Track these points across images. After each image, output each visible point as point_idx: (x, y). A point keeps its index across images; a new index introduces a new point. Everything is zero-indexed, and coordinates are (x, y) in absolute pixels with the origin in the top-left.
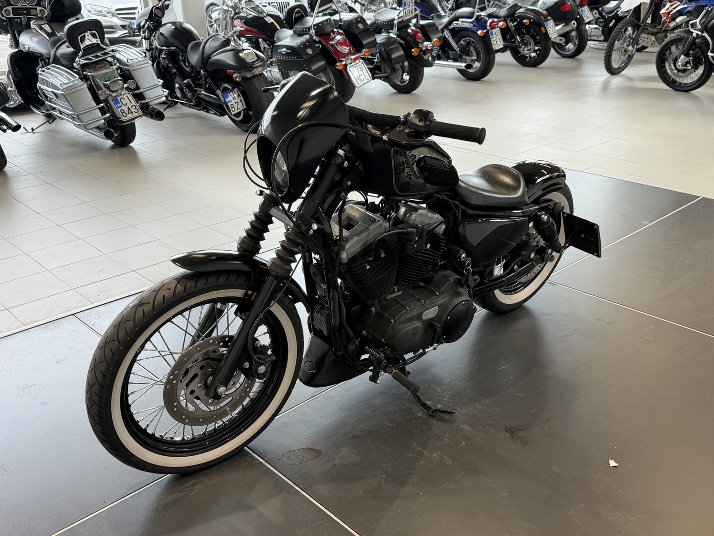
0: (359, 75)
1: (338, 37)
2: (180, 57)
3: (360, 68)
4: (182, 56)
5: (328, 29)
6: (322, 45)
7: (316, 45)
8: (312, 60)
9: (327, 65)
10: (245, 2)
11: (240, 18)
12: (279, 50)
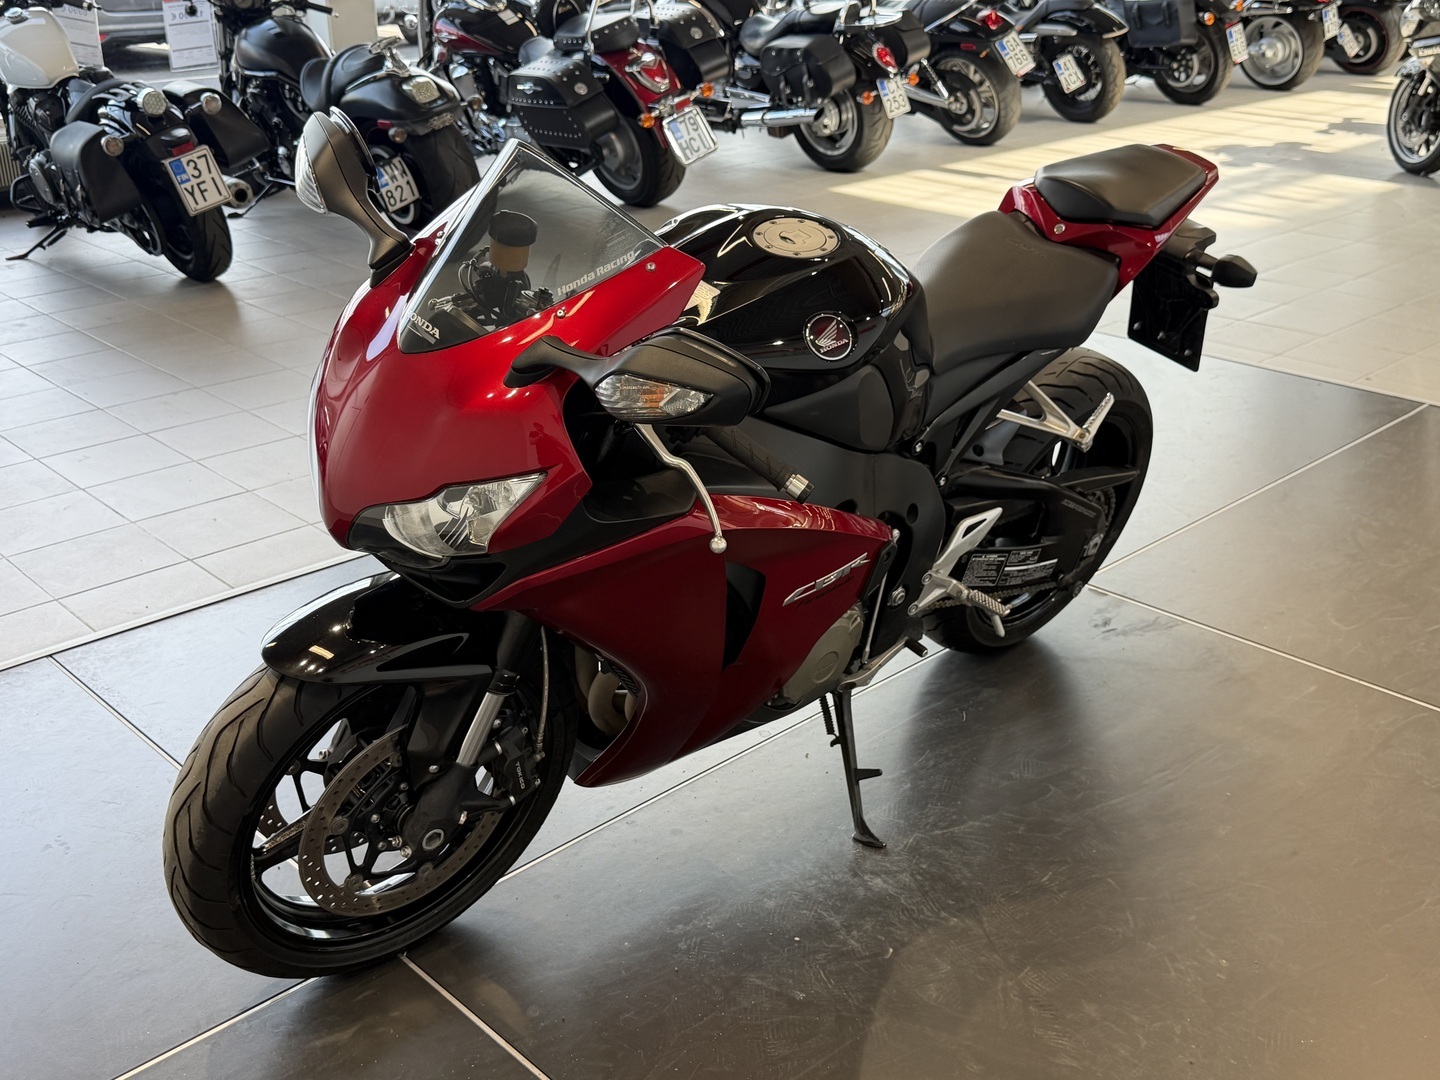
0: (691, 139)
2: (287, 92)
3: (692, 125)
4: (290, 90)
5: (624, 40)
6: (611, 74)
7: (596, 75)
8: (586, 105)
9: (620, 116)
11: (449, 15)
12: (520, 87)
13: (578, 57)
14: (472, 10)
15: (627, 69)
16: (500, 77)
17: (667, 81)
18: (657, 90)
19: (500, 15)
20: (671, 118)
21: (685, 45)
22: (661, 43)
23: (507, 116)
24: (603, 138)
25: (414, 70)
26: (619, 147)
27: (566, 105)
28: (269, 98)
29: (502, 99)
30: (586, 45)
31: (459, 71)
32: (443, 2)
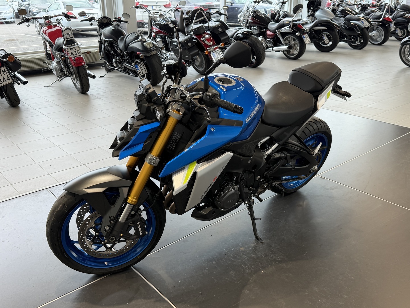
1: (207, 36)
2: (115, 45)
3: (218, 54)
5: (201, 32)
6: (197, 40)
7: (193, 41)
8: (190, 49)
9: (199, 51)
10: (159, 16)
11: (156, 25)
12: (173, 44)
14: (162, 24)
15: (202, 39)
19: (169, 25)
20: (213, 52)
22: (211, 32)
23: (170, 51)
24: (195, 57)
26: (199, 60)
27: (185, 48)
28: (110, 46)
29: (169, 47)
30: (191, 33)
31: (158, 39)
32: (155, 21)
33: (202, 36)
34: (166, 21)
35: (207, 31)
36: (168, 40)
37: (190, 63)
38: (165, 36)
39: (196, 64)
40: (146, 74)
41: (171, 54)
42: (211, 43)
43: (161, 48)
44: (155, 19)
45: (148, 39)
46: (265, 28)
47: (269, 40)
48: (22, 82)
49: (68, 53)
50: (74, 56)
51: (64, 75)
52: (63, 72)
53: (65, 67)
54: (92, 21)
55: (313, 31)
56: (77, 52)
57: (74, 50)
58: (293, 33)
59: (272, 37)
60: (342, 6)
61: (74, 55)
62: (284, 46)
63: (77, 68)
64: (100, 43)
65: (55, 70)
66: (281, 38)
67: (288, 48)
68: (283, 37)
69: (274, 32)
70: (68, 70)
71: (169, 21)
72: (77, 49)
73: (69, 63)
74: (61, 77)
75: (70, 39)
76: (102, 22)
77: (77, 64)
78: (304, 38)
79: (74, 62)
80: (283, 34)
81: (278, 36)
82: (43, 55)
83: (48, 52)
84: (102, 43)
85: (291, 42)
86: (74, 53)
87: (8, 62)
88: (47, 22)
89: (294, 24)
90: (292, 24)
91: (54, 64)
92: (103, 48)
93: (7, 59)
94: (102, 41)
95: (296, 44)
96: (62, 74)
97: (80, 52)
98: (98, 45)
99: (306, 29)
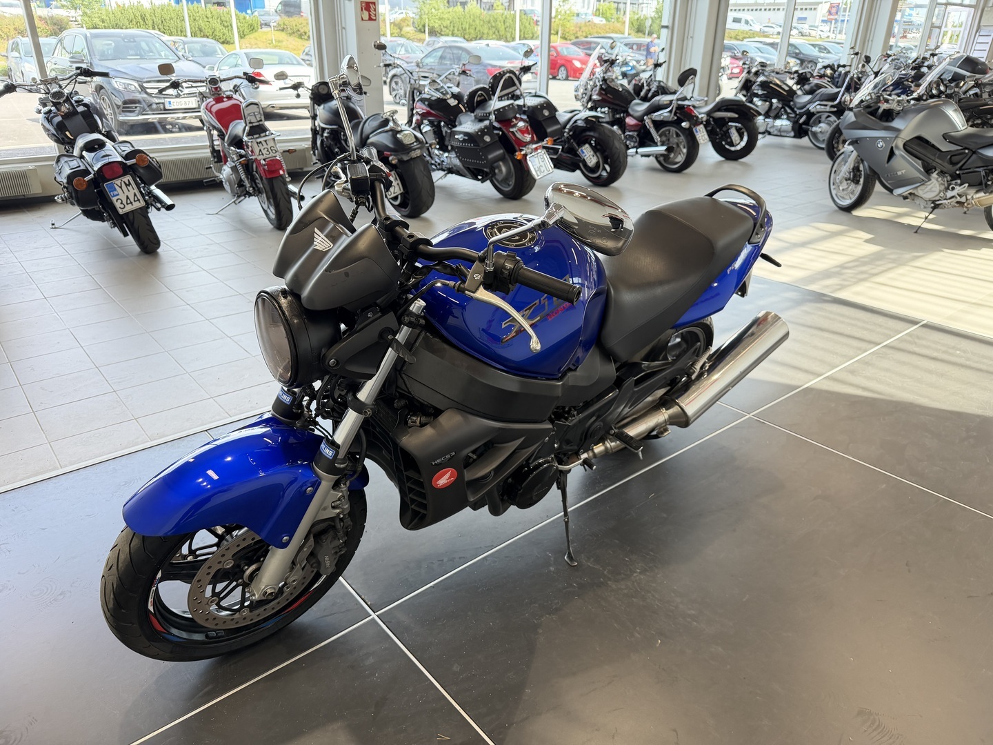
0: (541, 166)
1: (521, 124)
3: (542, 159)
5: (511, 115)
6: (503, 132)
7: (495, 132)
8: (490, 147)
9: (506, 154)
10: (430, 83)
11: (423, 100)
12: (456, 137)
13: (487, 123)
14: (433, 98)
15: (511, 130)
16: (446, 132)
17: (530, 136)
18: (525, 141)
19: (448, 101)
20: (531, 155)
21: (540, 118)
22: (528, 117)
23: (449, 152)
24: (496, 164)
25: (404, 127)
26: (504, 169)
27: (479, 146)
28: (333, 139)
29: (446, 143)
30: (491, 117)
31: (426, 128)
32: (420, 93)
33: (512, 124)
34: (442, 93)
35: (520, 115)
36: (445, 130)
37: (486, 176)
38: (439, 122)
39: (497, 177)
40: (401, 194)
41: (450, 157)
42: (528, 138)
43: (431, 145)
44: (421, 89)
45: (407, 128)
46: (624, 112)
47: (631, 133)
48: (163, 206)
49: (252, 151)
50: (264, 157)
51: (245, 193)
52: (244, 188)
53: (248, 179)
54: (299, 90)
55: (711, 119)
56: (270, 150)
57: (265, 146)
58: (677, 123)
59: (637, 128)
60: (763, 74)
61: (265, 155)
62: (657, 146)
63: (271, 181)
64: (315, 132)
65: (228, 184)
66: (653, 131)
67: (666, 150)
68: (657, 130)
69: (641, 119)
70: (253, 184)
71: (448, 93)
72: (271, 144)
73: (255, 169)
74: (239, 197)
75: (257, 124)
76: (318, 91)
77: (270, 172)
78: (697, 132)
79: (264, 169)
80: (658, 125)
81: (648, 127)
82: (207, 153)
83: (215, 147)
84: (318, 133)
85: (671, 140)
86: (265, 152)
87: (136, 166)
88: (213, 90)
89: (679, 105)
90: (674, 105)
91: (226, 172)
92: (319, 143)
93: (133, 161)
94: (318, 129)
95: (681, 143)
96: (241, 191)
97: (275, 149)
98: (311, 136)
99: (700, 116)
